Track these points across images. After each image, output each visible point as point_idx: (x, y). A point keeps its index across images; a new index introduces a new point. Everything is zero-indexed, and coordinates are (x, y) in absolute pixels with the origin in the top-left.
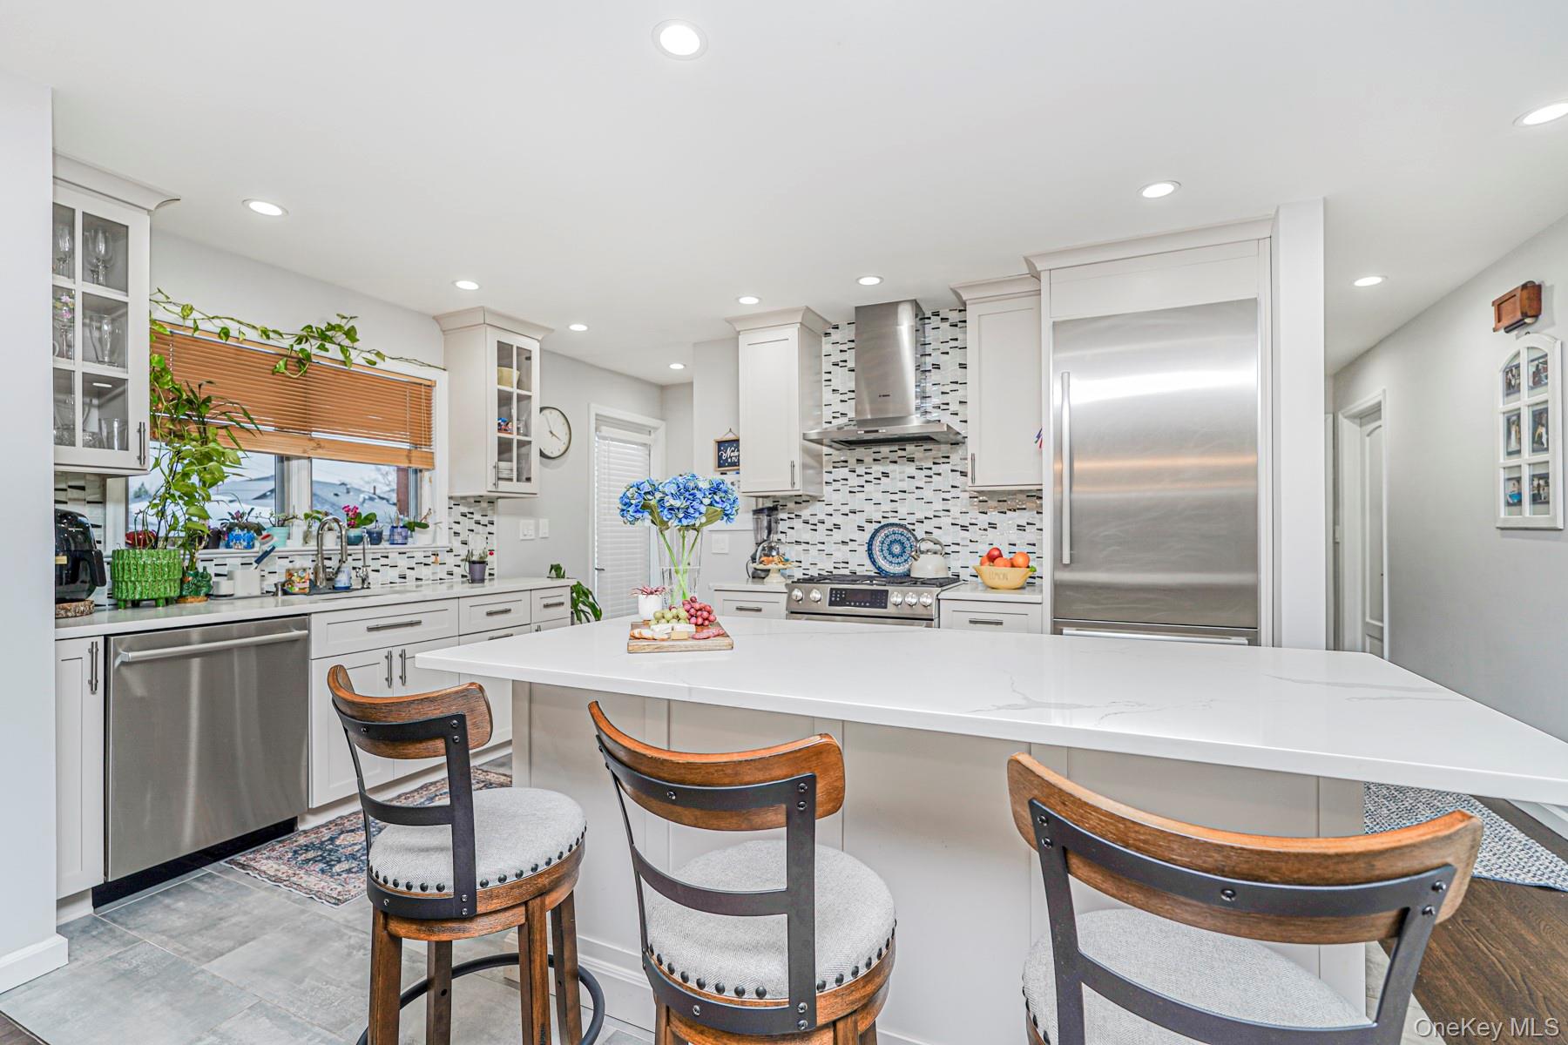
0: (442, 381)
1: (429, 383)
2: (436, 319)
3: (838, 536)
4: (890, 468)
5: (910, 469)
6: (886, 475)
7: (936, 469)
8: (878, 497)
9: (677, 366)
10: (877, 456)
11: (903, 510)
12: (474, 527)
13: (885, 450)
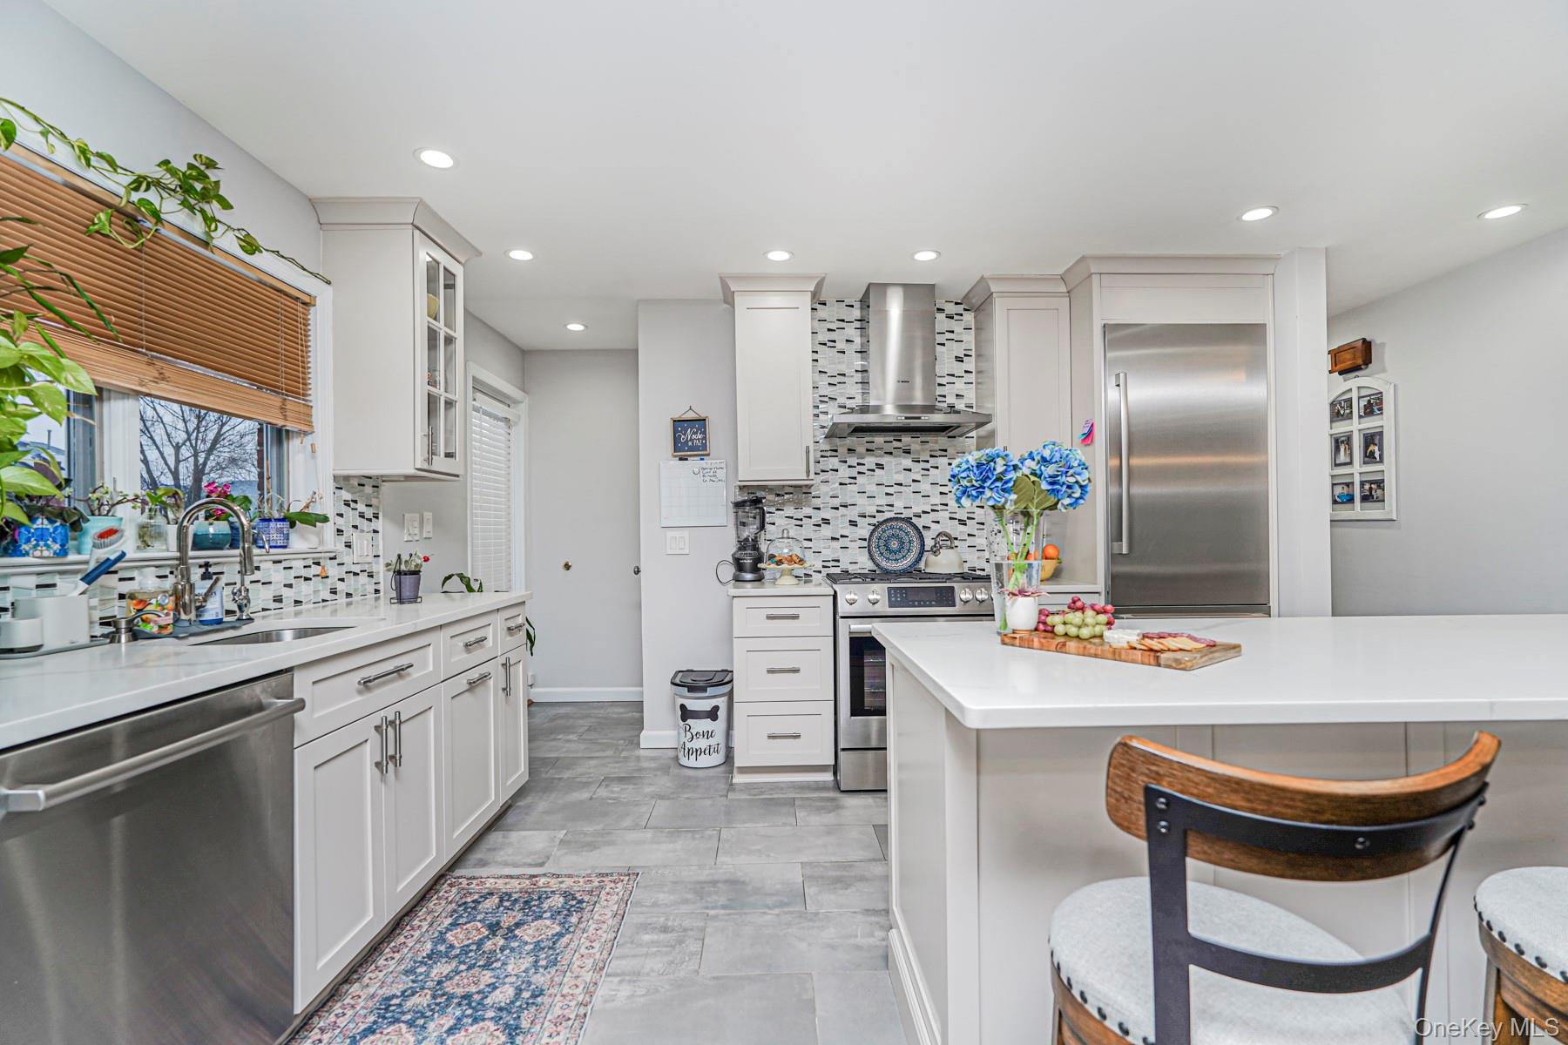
0: (324, 297)
1: (307, 299)
2: (313, 203)
3: (826, 531)
4: (885, 460)
5: (907, 462)
6: (880, 466)
7: (933, 461)
8: (872, 489)
9: (576, 327)
10: (870, 446)
11: (899, 504)
12: (358, 521)
13: (879, 440)
